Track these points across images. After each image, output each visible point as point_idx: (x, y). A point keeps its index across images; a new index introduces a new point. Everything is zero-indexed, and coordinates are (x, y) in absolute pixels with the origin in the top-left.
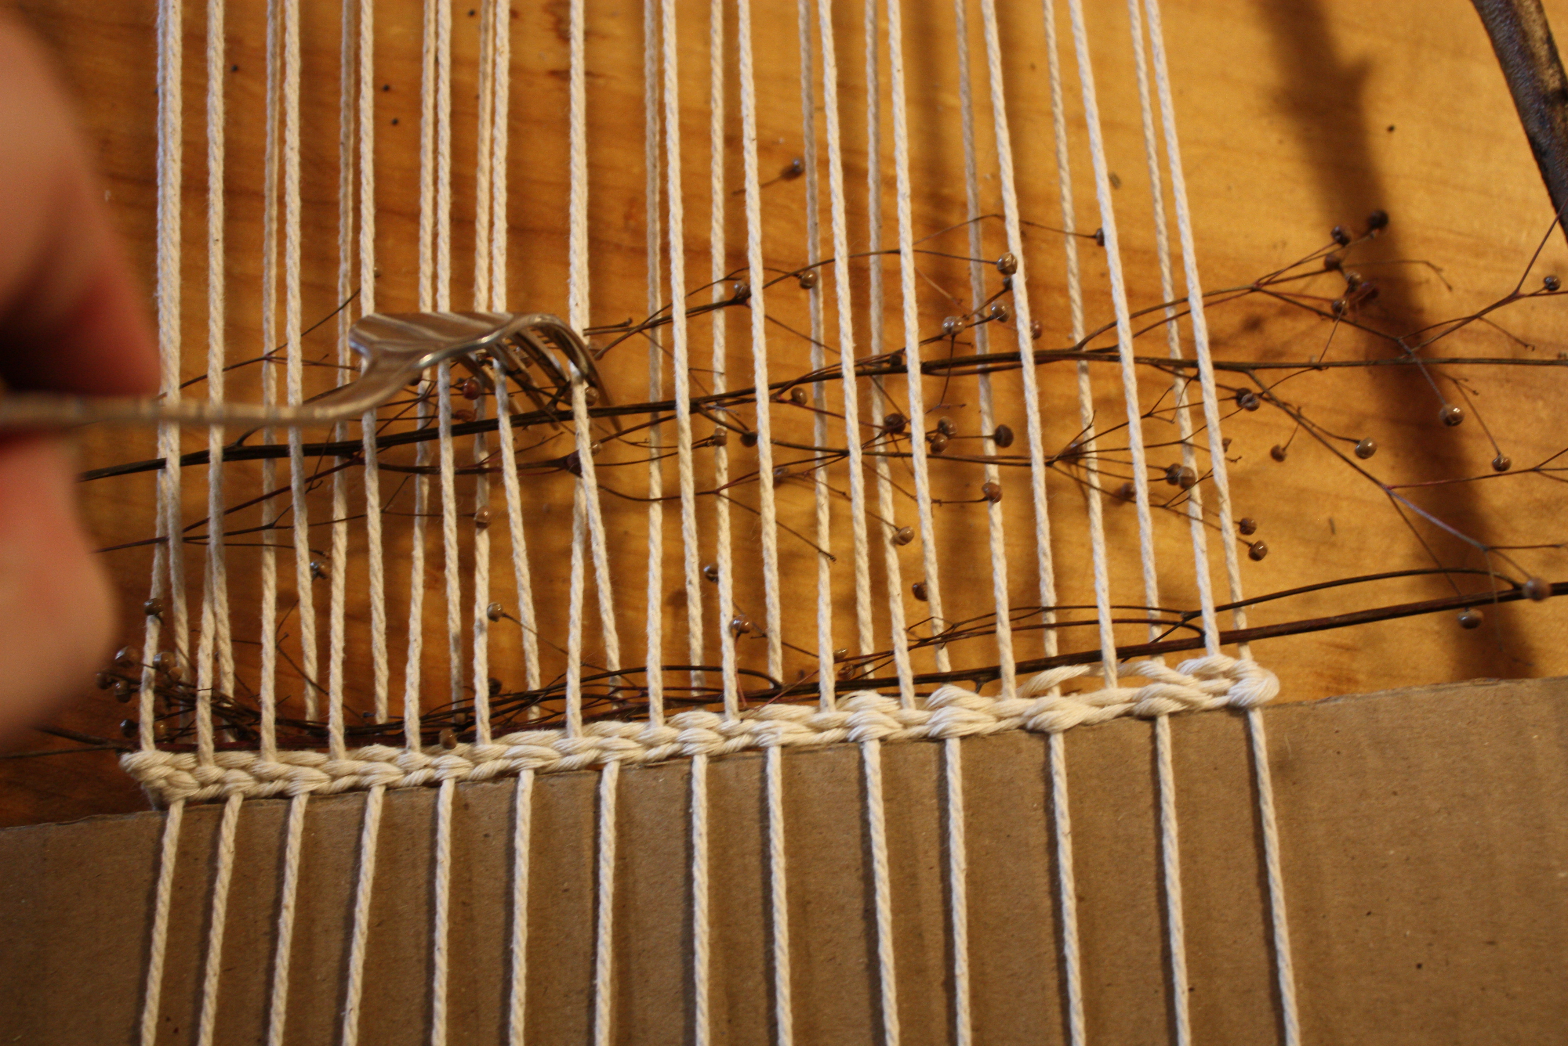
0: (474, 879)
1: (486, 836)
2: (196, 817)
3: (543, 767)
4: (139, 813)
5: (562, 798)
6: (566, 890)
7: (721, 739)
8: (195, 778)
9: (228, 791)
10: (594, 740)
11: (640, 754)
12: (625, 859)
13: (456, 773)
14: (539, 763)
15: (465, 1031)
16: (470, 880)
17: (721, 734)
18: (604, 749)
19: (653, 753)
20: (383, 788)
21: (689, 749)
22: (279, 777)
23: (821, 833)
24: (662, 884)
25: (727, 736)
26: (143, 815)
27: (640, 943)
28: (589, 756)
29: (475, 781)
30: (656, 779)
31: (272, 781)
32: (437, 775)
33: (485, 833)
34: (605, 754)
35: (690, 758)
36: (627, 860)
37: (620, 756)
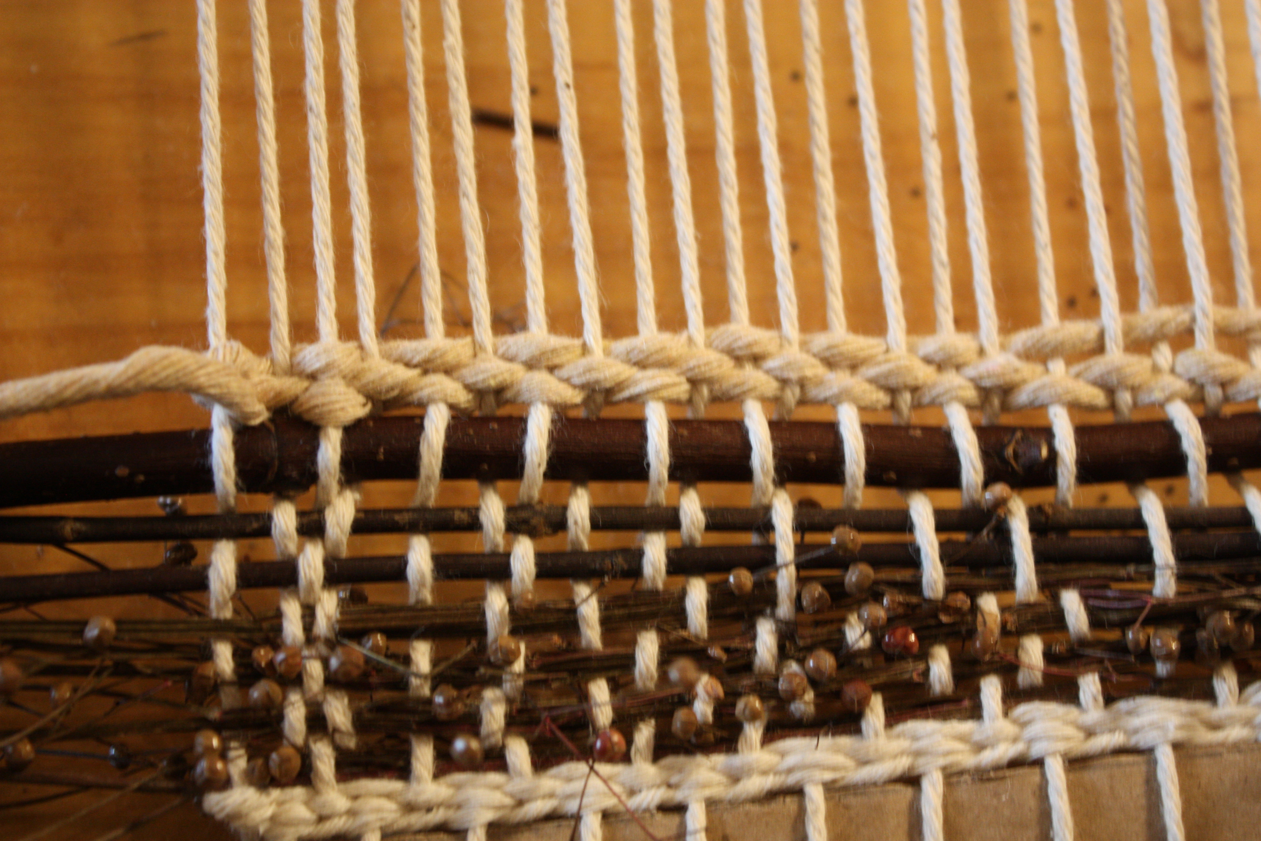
3: (834, 781)
7: (1081, 735)
8: (313, 811)
9: (366, 824)
10: (904, 744)
11: (969, 760)
13: (707, 793)
14: (828, 776)
17: (1081, 728)
18: (918, 754)
19: (988, 757)
20: (600, 816)
21: (1036, 751)
22: (439, 805)
25: (1090, 733)
28: (901, 765)
29: (734, 803)
30: (997, 795)
31: (429, 810)
32: (678, 796)
34: (921, 761)
35: (1039, 763)
37: (942, 762)
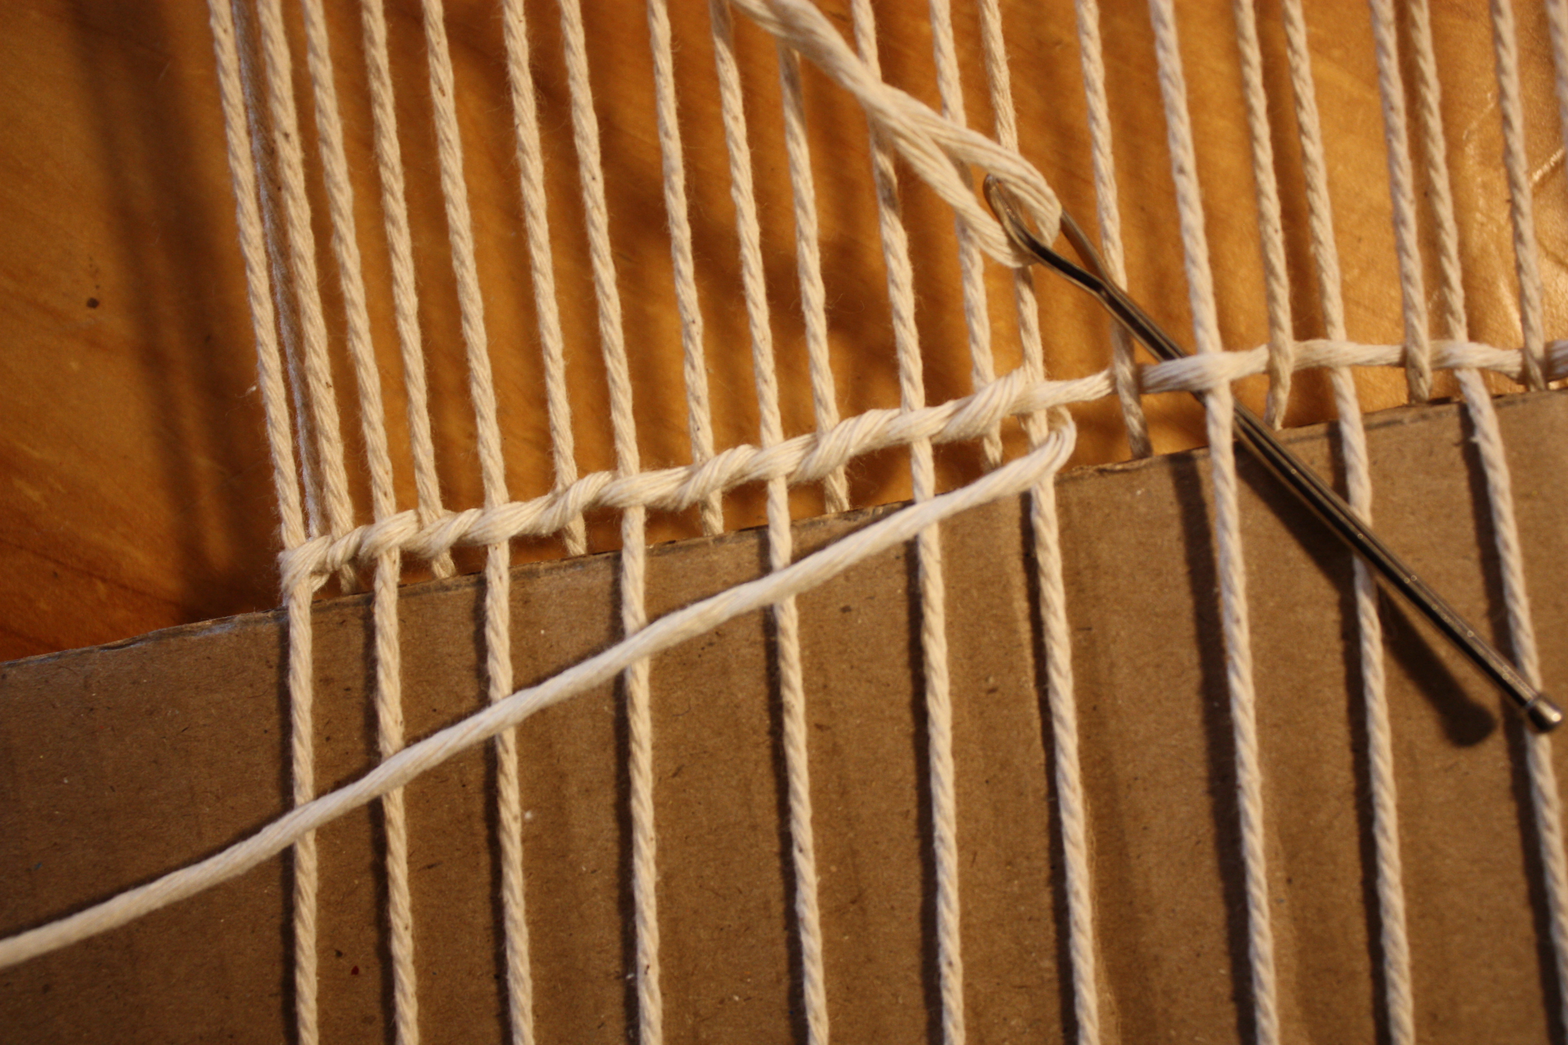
0: (832, 685)
1: (846, 609)
2: (337, 619)
4: (239, 617)
5: (969, 535)
6: (993, 690)
12: (1090, 629)
15: (845, 934)
16: (825, 687)
23: (1419, 560)
24: (1158, 666)
26: (246, 623)
27: (1130, 767)
33: (842, 605)
36: (1094, 631)
